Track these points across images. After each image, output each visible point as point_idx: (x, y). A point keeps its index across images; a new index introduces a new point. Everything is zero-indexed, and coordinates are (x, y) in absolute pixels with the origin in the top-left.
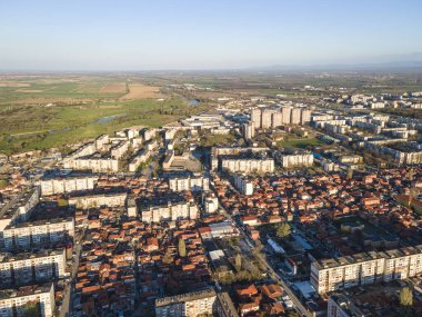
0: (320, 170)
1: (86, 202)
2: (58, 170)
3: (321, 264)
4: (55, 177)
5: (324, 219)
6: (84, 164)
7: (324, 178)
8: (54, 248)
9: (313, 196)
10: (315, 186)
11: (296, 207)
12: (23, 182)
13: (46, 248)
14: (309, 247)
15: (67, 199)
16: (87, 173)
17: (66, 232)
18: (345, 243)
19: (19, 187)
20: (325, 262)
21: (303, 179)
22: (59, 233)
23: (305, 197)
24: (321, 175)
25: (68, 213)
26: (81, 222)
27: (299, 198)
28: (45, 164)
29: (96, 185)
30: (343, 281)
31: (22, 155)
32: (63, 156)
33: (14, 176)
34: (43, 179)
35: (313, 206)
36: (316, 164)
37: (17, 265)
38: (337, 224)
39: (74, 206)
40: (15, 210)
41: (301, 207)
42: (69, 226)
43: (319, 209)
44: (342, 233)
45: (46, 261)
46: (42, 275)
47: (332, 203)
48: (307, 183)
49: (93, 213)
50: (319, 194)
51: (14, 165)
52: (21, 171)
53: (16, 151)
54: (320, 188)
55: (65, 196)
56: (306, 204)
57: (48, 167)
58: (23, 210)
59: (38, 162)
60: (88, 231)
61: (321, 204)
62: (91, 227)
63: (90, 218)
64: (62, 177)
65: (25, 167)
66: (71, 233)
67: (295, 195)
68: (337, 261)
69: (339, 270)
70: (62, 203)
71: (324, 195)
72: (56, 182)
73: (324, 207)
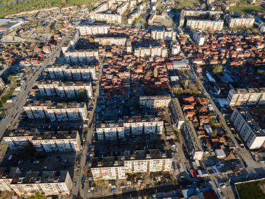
0: (256, 31)
1: (104, 41)
2: (87, 20)
3: (236, 91)
4: (86, 24)
5: (247, 64)
6: (102, 17)
7: (257, 37)
8: (90, 65)
9: (245, 49)
10: (248, 42)
11: (230, 55)
12: (70, 26)
13: (86, 64)
14: (232, 80)
15: (94, 38)
16: (103, 23)
17: (94, 57)
18: (256, 81)
19: (68, 29)
20: (239, 90)
21: (241, 37)
22: (91, 57)
23: (239, 49)
24: (255, 34)
25: (95, 47)
26: (102, 52)
27: (234, 50)
28: (81, 16)
29: (109, 31)
30: (247, 101)
31: (67, 8)
32: (90, 11)
33: (65, 22)
34: (80, 25)
35: (242, 56)
36: (255, 26)
37: (74, 71)
38: (256, 68)
39: (98, 43)
40: (68, 42)
41: (234, 56)
42: (96, 54)
43: (246, 58)
44: (257, 74)
45: (87, 71)
46: (85, 77)
47: (257, 55)
48: (243, 40)
49: (108, 48)
50: (250, 48)
51: (64, 14)
52: (68, 19)
53: (63, 6)
54: (252, 44)
55: (93, 37)
56: (238, 54)
57: (82, 18)
58: (72, 43)
59: (76, 14)
60: (106, 58)
61: (249, 55)
62: (107, 56)
63: (106, 51)
64: (90, 25)
65: (70, 16)
66: (97, 58)
67: (232, 48)
68: (248, 90)
69: (247, 96)
70: (91, 40)
71: (253, 48)
72: (87, 27)
73: (251, 57)
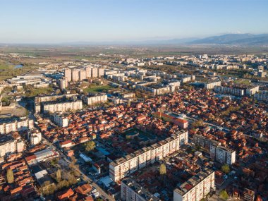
0: (111, 104)
3: (116, 162)
5: (116, 133)
7: (115, 109)
9: (109, 120)
10: (109, 114)
11: (98, 129)
14: (108, 153)
18: (129, 146)
20: (118, 161)
21: (102, 111)
23: (104, 122)
24: (111, 107)
27: (100, 123)
30: (129, 170)
35: (108, 127)
36: (110, 101)
38: (124, 135)
41: (101, 129)
43: (112, 128)
44: (126, 140)
47: (120, 123)
48: (104, 113)
50: (112, 118)
54: (112, 115)
56: (104, 126)
61: (114, 125)
67: (97, 122)
68: (125, 158)
69: (127, 164)
71: (115, 119)
73: (116, 126)
